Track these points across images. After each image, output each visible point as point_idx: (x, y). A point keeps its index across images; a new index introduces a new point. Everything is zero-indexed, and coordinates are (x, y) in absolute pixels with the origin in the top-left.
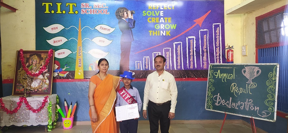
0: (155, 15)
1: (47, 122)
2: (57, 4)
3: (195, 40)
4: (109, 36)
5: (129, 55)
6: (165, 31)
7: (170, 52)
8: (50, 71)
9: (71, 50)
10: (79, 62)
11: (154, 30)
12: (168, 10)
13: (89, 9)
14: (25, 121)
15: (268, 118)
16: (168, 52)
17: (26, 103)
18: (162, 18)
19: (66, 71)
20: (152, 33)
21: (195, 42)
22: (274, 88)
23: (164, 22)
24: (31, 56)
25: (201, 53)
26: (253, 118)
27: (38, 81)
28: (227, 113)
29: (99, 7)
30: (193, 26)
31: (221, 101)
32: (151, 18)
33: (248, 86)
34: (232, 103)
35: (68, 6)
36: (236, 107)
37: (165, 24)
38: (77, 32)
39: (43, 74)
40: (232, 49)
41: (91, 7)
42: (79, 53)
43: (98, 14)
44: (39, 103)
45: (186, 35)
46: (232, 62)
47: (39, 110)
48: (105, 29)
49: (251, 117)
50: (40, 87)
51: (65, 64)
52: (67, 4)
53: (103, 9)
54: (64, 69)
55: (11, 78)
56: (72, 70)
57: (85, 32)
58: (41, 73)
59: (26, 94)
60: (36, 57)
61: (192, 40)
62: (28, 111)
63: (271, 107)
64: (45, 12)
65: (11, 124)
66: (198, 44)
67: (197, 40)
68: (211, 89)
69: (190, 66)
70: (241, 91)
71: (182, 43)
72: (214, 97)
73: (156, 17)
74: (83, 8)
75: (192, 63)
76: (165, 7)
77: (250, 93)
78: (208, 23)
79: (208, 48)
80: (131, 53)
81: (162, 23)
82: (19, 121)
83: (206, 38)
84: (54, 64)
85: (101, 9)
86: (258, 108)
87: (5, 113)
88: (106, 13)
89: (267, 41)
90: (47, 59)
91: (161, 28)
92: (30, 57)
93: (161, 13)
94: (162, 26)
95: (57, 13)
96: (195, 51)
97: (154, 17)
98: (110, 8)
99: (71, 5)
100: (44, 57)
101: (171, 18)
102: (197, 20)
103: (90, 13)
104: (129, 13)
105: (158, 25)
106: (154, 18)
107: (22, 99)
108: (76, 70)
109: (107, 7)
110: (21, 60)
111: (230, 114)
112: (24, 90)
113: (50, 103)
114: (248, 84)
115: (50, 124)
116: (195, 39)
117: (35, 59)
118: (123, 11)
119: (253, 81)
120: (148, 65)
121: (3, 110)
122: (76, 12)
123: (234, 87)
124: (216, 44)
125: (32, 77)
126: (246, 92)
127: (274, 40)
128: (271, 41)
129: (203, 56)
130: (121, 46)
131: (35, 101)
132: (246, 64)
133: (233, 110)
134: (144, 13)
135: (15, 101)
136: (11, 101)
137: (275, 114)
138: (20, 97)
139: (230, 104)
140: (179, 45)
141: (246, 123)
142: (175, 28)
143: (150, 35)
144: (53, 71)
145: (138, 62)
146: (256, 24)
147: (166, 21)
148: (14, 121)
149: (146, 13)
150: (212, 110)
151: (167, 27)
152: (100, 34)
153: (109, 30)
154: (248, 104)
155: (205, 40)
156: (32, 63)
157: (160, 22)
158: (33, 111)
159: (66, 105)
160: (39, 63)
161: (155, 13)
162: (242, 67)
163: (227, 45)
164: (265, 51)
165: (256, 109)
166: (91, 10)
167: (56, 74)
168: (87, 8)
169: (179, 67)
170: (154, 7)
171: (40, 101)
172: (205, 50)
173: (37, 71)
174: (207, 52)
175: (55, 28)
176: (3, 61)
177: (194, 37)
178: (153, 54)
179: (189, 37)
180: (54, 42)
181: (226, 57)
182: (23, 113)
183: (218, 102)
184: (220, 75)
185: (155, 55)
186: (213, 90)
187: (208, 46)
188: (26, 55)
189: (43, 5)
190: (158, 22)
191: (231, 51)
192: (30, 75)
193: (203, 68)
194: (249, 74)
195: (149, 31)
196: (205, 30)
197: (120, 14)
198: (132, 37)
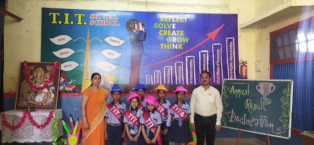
0: (167, 28)
1: (52, 139)
2: (64, 14)
4: (118, 49)
5: (139, 69)
6: (177, 45)
7: (182, 66)
8: (56, 84)
9: (78, 62)
10: (87, 75)
11: (165, 42)
12: (180, 23)
13: (99, 20)
14: (28, 137)
15: (282, 135)
16: (180, 66)
17: (30, 118)
18: (174, 31)
19: (72, 85)
20: (164, 46)
21: (208, 57)
22: (289, 105)
23: (176, 35)
24: (36, 68)
25: (214, 68)
26: (268, 135)
27: (43, 95)
28: (241, 130)
29: (108, 18)
30: (206, 40)
31: (235, 117)
32: (162, 31)
33: (262, 102)
34: (247, 120)
36: (250, 123)
37: (177, 37)
38: (85, 44)
39: (48, 88)
40: (246, 64)
41: (100, 18)
42: (87, 65)
43: (107, 25)
44: (44, 118)
45: (199, 49)
46: (246, 78)
47: (43, 126)
48: (114, 41)
49: (265, 134)
50: (45, 101)
52: (76, 15)
53: (113, 20)
54: (70, 83)
55: (13, 91)
56: (78, 83)
57: (93, 44)
58: (46, 86)
59: (30, 109)
60: (41, 70)
61: (205, 54)
62: (32, 126)
63: (285, 124)
64: (52, 23)
65: (14, 140)
66: (211, 59)
67: (210, 54)
68: (225, 105)
70: (255, 108)
72: (228, 113)
73: (167, 29)
74: (91, 19)
76: (177, 20)
77: (264, 110)
78: (221, 37)
79: (222, 63)
81: (174, 36)
82: (22, 137)
83: (219, 52)
84: (60, 77)
85: (111, 20)
86: (273, 125)
87: (7, 129)
88: (116, 25)
89: (282, 57)
90: (52, 72)
91: (173, 42)
92: (34, 69)
93: (173, 26)
94: (174, 39)
95: (64, 23)
96: (207, 66)
97: (165, 29)
98: (121, 19)
99: (80, 16)
100: (49, 70)
101: (183, 31)
102: (210, 34)
103: (99, 24)
104: (140, 25)
105: (170, 38)
106: (166, 31)
107: (26, 113)
108: (83, 84)
109: (117, 19)
110: (25, 72)
111: (245, 131)
112: (28, 104)
113: (56, 119)
114: (263, 101)
115: (55, 141)
116: (208, 53)
117: (40, 71)
118: (134, 23)
119: (267, 97)
120: (159, 79)
121: (5, 126)
122: (85, 23)
123: (248, 103)
124: (229, 59)
125: (36, 90)
126: (260, 108)
127: (288, 56)
128: (285, 57)
129: (216, 71)
130: (131, 59)
131: (39, 116)
132: (260, 80)
133: (247, 127)
134: (156, 26)
135: (18, 116)
136: (13, 116)
137: (290, 130)
138: (23, 111)
139: (244, 120)
140: (192, 60)
141: (261, 141)
142: (187, 42)
143: (162, 48)
144: (58, 84)
145: (149, 77)
146: (270, 39)
147: (178, 34)
148: (16, 137)
149: (158, 25)
150: (226, 127)
151: (180, 40)
152: (109, 47)
153: (119, 42)
154: (262, 121)
155: (218, 54)
156: (37, 75)
157: (172, 35)
158: (37, 127)
159: (71, 120)
161: (167, 26)
162: (256, 83)
163: (241, 60)
164: (280, 67)
165: (270, 126)
167: (62, 88)
168: (96, 20)
169: (191, 82)
170: (166, 19)
171: (45, 116)
172: (218, 65)
173: (41, 84)
174: (220, 67)
175: (62, 40)
176: (5, 73)
177: (207, 51)
178: (164, 68)
179: (202, 51)
180: (61, 54)
181: (240, 73)
182: (27, 128)
183: (232, 118)
184: (234, 91)
185: (166, 69)
186: (227, 106)
187: (221, 60)
188: (30, 67)
189: (50, 15)
190: (170, 35)
191: (245, 66)
192: (34, 88)
193: (216, 84)
194: (263, 91)
195: (161, 44)
196: (218, 44)
197: (131, 26)
198: (143, 50)
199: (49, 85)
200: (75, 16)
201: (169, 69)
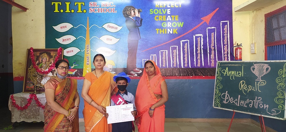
0: (162, 13)
2: (66, 3)
3: (202, 38)
4: (117, 35)
5: (136, 53)
6: (172, 29)
7: (177, 50)
9: (79, 48)
10: (87, 60)
11: (161, 28)
12: (175, 8)
13: (97, 7)
14: (35, 117)
15: (277, 116)
16: (175, 50)
17: (36, 100)
18: (169, 16)
19: (74, 69)
20: (159, 31)
21: (202, 40)
22: (284, 86)
23: (171, 20)
24: (41, 54)
25: (208, 51)
26: (262, 115)
27: (48, 79)
28: (235, 111)
29: (106, 6)
30: (201, 24)
31: (229, 98)
32: (157, 16)
33: (257, 84)
34: (241, 101)
35: (76, 6)
36: (245, 105)
37: (172, 22)
38: (85, 30)
40: (241, 47)
41: (99, 6)
42: (87, 51)
43: (105, 12)
45: (194, 33)
46: (241, 60)
48: (113, 27)
49: (260, 115)
51: (73, 62)
52: (76, 3)
53: (111, 7)
54: (72, 67)
55: (22, 76)
56: (80, 68)
57: (93, 31)
59: (36, 91)
60: (46, 55)
61: (199, 38)
62: (38, 107)
63: (280, 105)
64: (54, 11)
65: (22, 120)
66: (205, 42)
67: (205, 38)
68: (219, 87)
69: (197, 64)
70: (250, 89)
71: (189, 41)
72: (222, 95)
73: (163, 15)
74: (91, 7)
75: (199, 61)
76: (172, 5)
77: (259, 91)
78: (216, 21)
79: (216, 46)
80: (138, 51)
81: (169, 21)
82: (30, 117)
83: (214, 36)
85: (109, 7)
86: (267, 106)
87: (16, 110)
88: (114, 12)
89: (277, 39)
90: (56, 57)
91: (168, 26)
93: (168, 11)
94: (169, 24)
95: (66, 12)
96: (202, 49)
97: (161, 15)
98: (118, 6)
99: (80, 4)
100: (53, 55)
101: (178, 16)
102: (205, 17)
103: (98, 12)
104: (136, 11)
105: (165, 23)
106: (162, 17)
107: (32, 95)
108: (84, 68)
109: (115, 6)
110: (32, 57)
111: (239, 112)
112: (34, 87)
114: (257, 82)
116: (202, 36)
117: (45, 57)
118: (130, 10)
119: (262, 78)
121: (14, 107)
122: (85, 11)
123: (243, 85)
124: (223, 42)
125: (42, 74)
126: (255, 89)
127: (284, 37)
128: (281, 38)
129: (210, 54)
130: (129, 44)
131: (44, 98)
132: (254, 61)
133: (241, 108)
134: (151, 12)
135: (25, 98)
136: (21, 98)
138: (30, 94)
139: (239, 101)
140: (187, 43)
141: (255, 121)
142: (182, 26)
143: (158, 33)
145: (145, 60)
146: (265, 21)
147: (173, 20)
148: (24, 117)
149: (153, 11)
150: (220, 108)
151: (174, 25)
152: (107, 33)
153: (116, 28)
154: (257, 102)
155: (213, 38)
156: (42, 61)
157: (167, 20)
158: (43, 108)
160: (49, 61)
161: (162, 11)
162: (250, 64)
163: (236, 42)
164: (275, 49)
165: (265, 107)
166: (99, 9)
168: (95, 7)
169: (186, 65)
170: (161, 5)
172: (213, 48)
173: (46, 69)
174: (215, 50)
175: (64, 27)
176: (14, 59)
177: (201, 35)
178: (160, 52)
179: (197, 35)
180: (63, 40)
181: (234, 56)
182: (33, 109)
183: (226, 100)
184: (228, 73)
185: (162, 53)
186: (221, 88)
187: (216, 43)
188: (36, 53)
189: (52, 5)
190: (165, 20)
191: (240, 49)
192: (40, 72)
193: (210, 66)
194: (258, 72)
195: (156, 29)
196: (213, 28)
197: (128, 13)
198: (139, 36)
199: (53, 70)
200: (75, 5)
201: (164, 53)
